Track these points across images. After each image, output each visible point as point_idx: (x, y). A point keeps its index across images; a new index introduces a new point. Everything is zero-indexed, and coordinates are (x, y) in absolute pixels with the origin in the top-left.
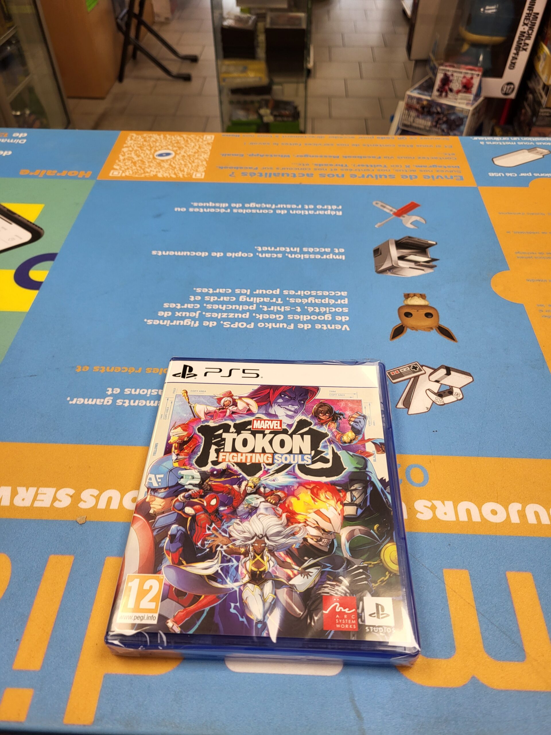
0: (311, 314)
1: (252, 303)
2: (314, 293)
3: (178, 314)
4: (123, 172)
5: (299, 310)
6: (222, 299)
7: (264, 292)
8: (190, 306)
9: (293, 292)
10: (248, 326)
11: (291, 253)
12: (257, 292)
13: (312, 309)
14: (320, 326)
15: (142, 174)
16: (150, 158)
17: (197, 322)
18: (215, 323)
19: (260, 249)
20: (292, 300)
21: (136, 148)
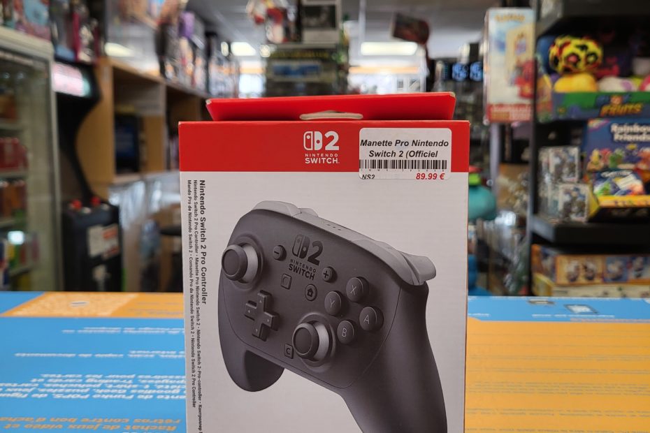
0: (157, 389)
1: (98, 383)
2: (171, 377)
3: (9, 390)
4: (29, 313)
5: (147, 386)
6: (67, 381)
7: (118, 376)
8: (27, 385)
9: (149, 377)
10: (82, 397)
11: (165, 354)
12: (110, 376)
13: (162, 386)
14: (162, 397)
15: (47, 313)
17: (26, 395)
18: (46, 395)
19: (134, 352)
20: (144, 381)
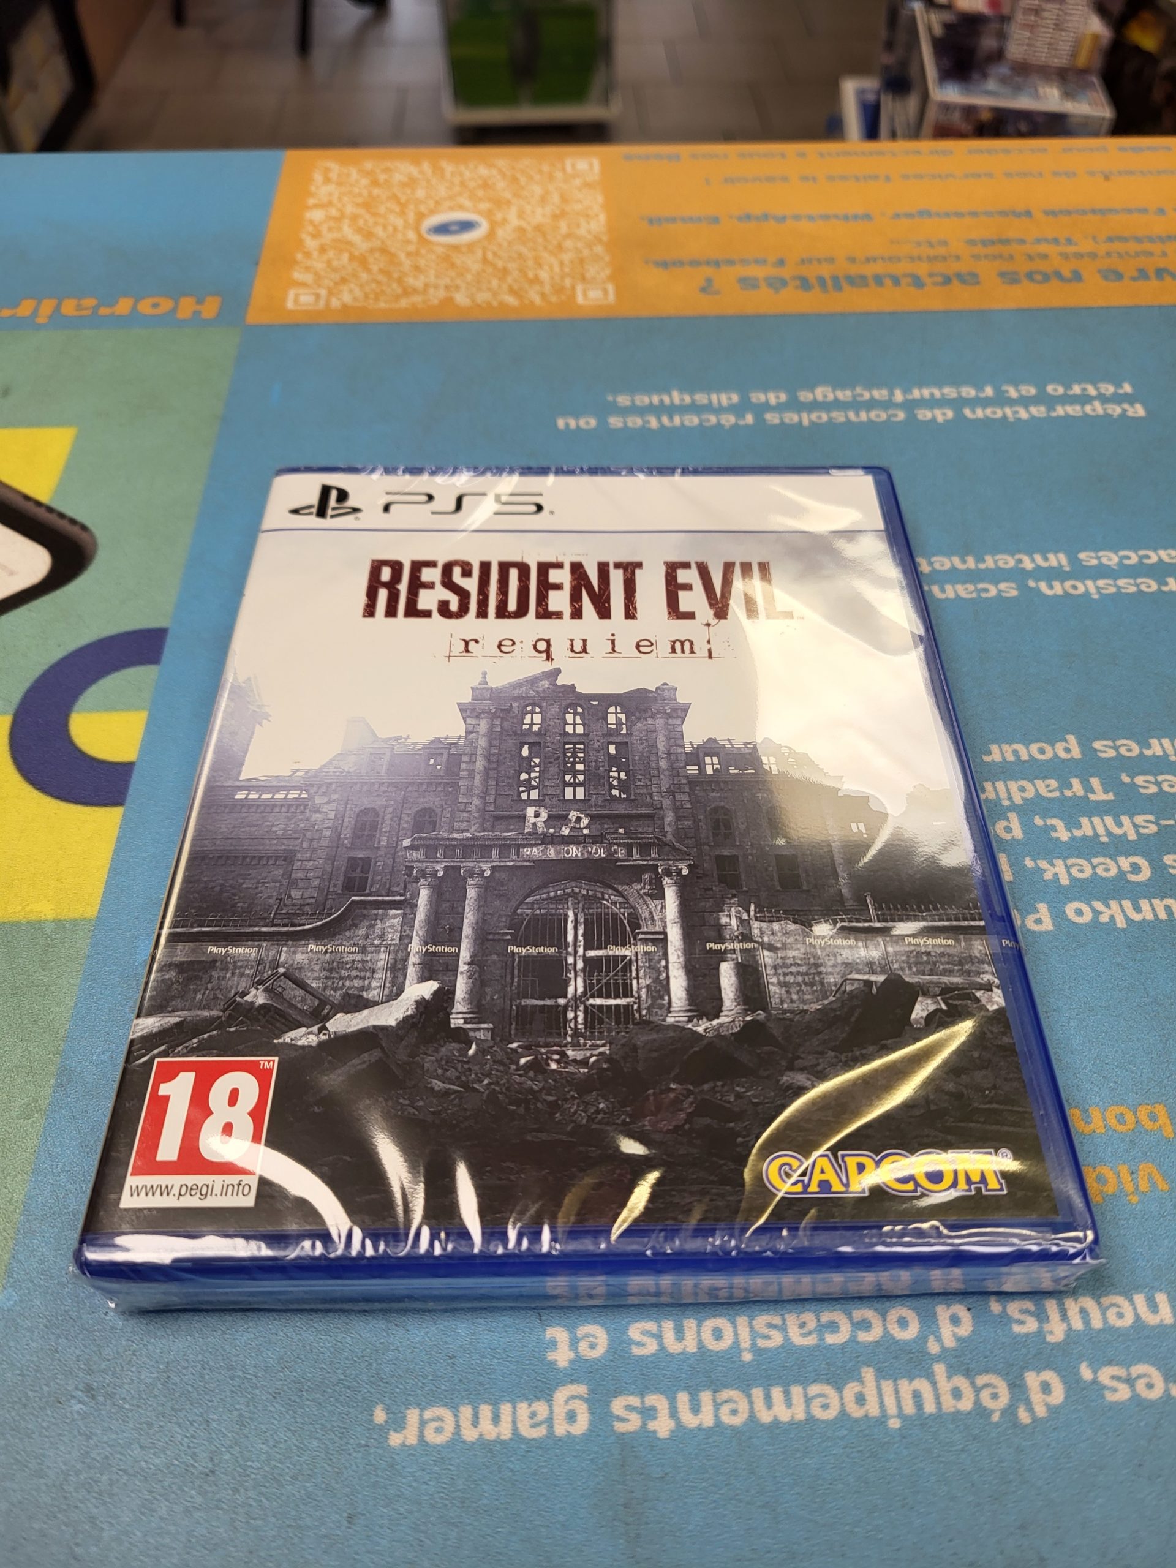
4: (330, 293)
7: (1023, 752)
9: (1133, 747)
15: (397, 298)
16: (408, 242)
20: (1146, 785)
21: (349, 209)
